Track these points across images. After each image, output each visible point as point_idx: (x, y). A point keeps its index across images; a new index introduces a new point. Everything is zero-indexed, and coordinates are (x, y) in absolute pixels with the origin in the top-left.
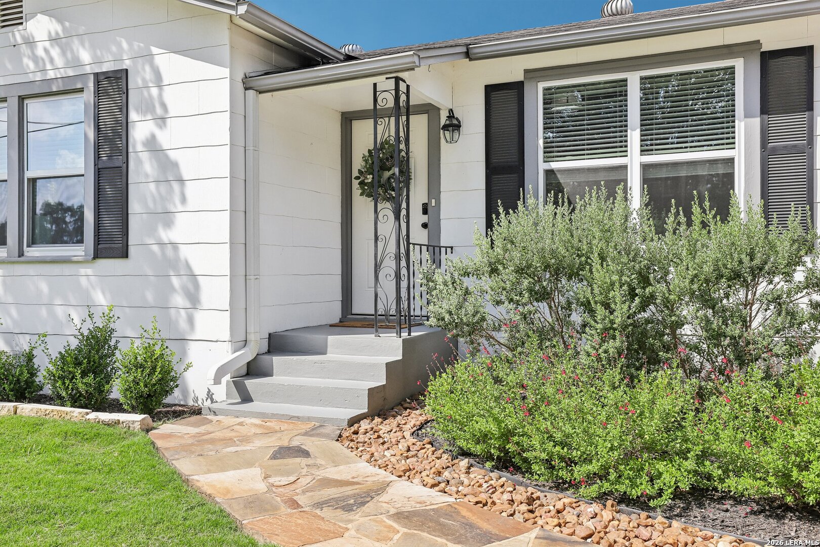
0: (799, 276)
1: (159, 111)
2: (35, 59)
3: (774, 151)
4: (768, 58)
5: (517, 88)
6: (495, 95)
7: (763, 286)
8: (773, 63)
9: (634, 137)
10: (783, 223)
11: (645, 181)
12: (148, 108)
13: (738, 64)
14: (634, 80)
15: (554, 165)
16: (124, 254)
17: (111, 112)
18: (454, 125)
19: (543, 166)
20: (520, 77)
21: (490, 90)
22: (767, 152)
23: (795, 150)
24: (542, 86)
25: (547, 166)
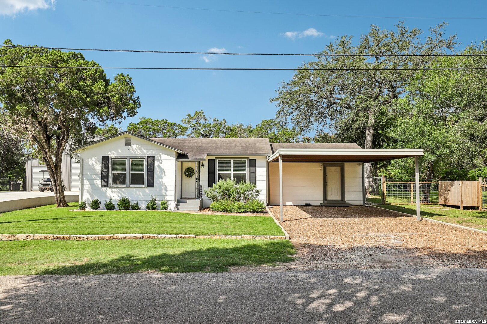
0: (254, 191)
1: (160, 161)
2: (133, 150)
3: (251, 173)
4: (250, 160)
5: (214, 160)
6: (210, 161)
7: (250, 192)
8: (251, 161)
9: (232, 169)
10: (252, 184)
11: (234, 176)
12: (158, 161)
13: (247, 160)
14: (232, 161)
15: (220, 173)
16: (153, 186)
17: (150, 161)
18: (203, 165)
19: (218, 173)
20: (214, 158)
21: (209, 160)
22: (250, 173)
23: (254, 173)
24: (218, 160)
25: (219, 173)
